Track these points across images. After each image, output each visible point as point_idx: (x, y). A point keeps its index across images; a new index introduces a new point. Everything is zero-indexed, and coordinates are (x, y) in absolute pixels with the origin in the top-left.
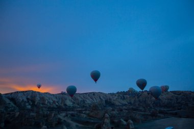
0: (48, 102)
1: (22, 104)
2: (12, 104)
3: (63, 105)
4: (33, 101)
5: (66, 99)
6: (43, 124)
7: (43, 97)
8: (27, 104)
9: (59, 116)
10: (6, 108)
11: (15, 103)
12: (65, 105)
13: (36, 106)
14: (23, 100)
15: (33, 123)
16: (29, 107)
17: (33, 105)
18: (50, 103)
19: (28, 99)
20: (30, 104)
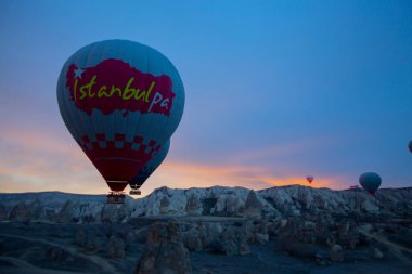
0: (329, 205)
1: (286, 207)
2: (271, 207)
3: (358, 210)
4: (303, 204)
5: (363, 200)
6: (331, 240)
7: (319, 195)
8: (293, 207)
9: (360, 231)
10: (264, 212)
11: (275, 206)
12: (364, 211)
13: (308, 211)
14: (286, 202)
15: (313, 239)
16: (298, 212)
17: (304, 209)
18: (333, 206)
19: (293, 199)
20: (297, 208)
